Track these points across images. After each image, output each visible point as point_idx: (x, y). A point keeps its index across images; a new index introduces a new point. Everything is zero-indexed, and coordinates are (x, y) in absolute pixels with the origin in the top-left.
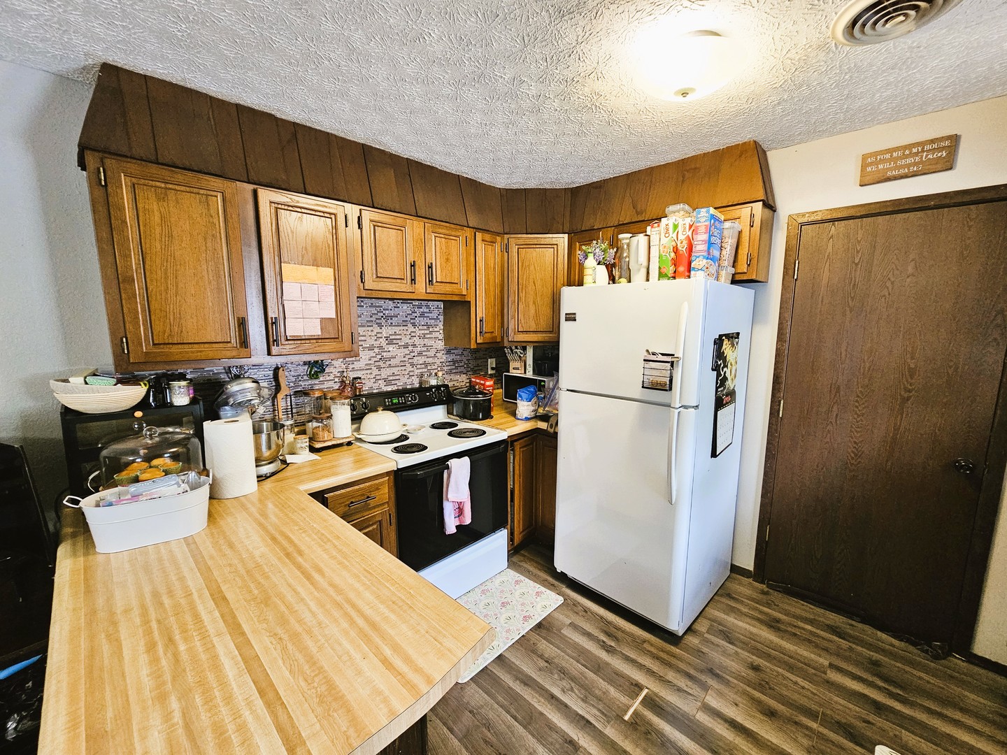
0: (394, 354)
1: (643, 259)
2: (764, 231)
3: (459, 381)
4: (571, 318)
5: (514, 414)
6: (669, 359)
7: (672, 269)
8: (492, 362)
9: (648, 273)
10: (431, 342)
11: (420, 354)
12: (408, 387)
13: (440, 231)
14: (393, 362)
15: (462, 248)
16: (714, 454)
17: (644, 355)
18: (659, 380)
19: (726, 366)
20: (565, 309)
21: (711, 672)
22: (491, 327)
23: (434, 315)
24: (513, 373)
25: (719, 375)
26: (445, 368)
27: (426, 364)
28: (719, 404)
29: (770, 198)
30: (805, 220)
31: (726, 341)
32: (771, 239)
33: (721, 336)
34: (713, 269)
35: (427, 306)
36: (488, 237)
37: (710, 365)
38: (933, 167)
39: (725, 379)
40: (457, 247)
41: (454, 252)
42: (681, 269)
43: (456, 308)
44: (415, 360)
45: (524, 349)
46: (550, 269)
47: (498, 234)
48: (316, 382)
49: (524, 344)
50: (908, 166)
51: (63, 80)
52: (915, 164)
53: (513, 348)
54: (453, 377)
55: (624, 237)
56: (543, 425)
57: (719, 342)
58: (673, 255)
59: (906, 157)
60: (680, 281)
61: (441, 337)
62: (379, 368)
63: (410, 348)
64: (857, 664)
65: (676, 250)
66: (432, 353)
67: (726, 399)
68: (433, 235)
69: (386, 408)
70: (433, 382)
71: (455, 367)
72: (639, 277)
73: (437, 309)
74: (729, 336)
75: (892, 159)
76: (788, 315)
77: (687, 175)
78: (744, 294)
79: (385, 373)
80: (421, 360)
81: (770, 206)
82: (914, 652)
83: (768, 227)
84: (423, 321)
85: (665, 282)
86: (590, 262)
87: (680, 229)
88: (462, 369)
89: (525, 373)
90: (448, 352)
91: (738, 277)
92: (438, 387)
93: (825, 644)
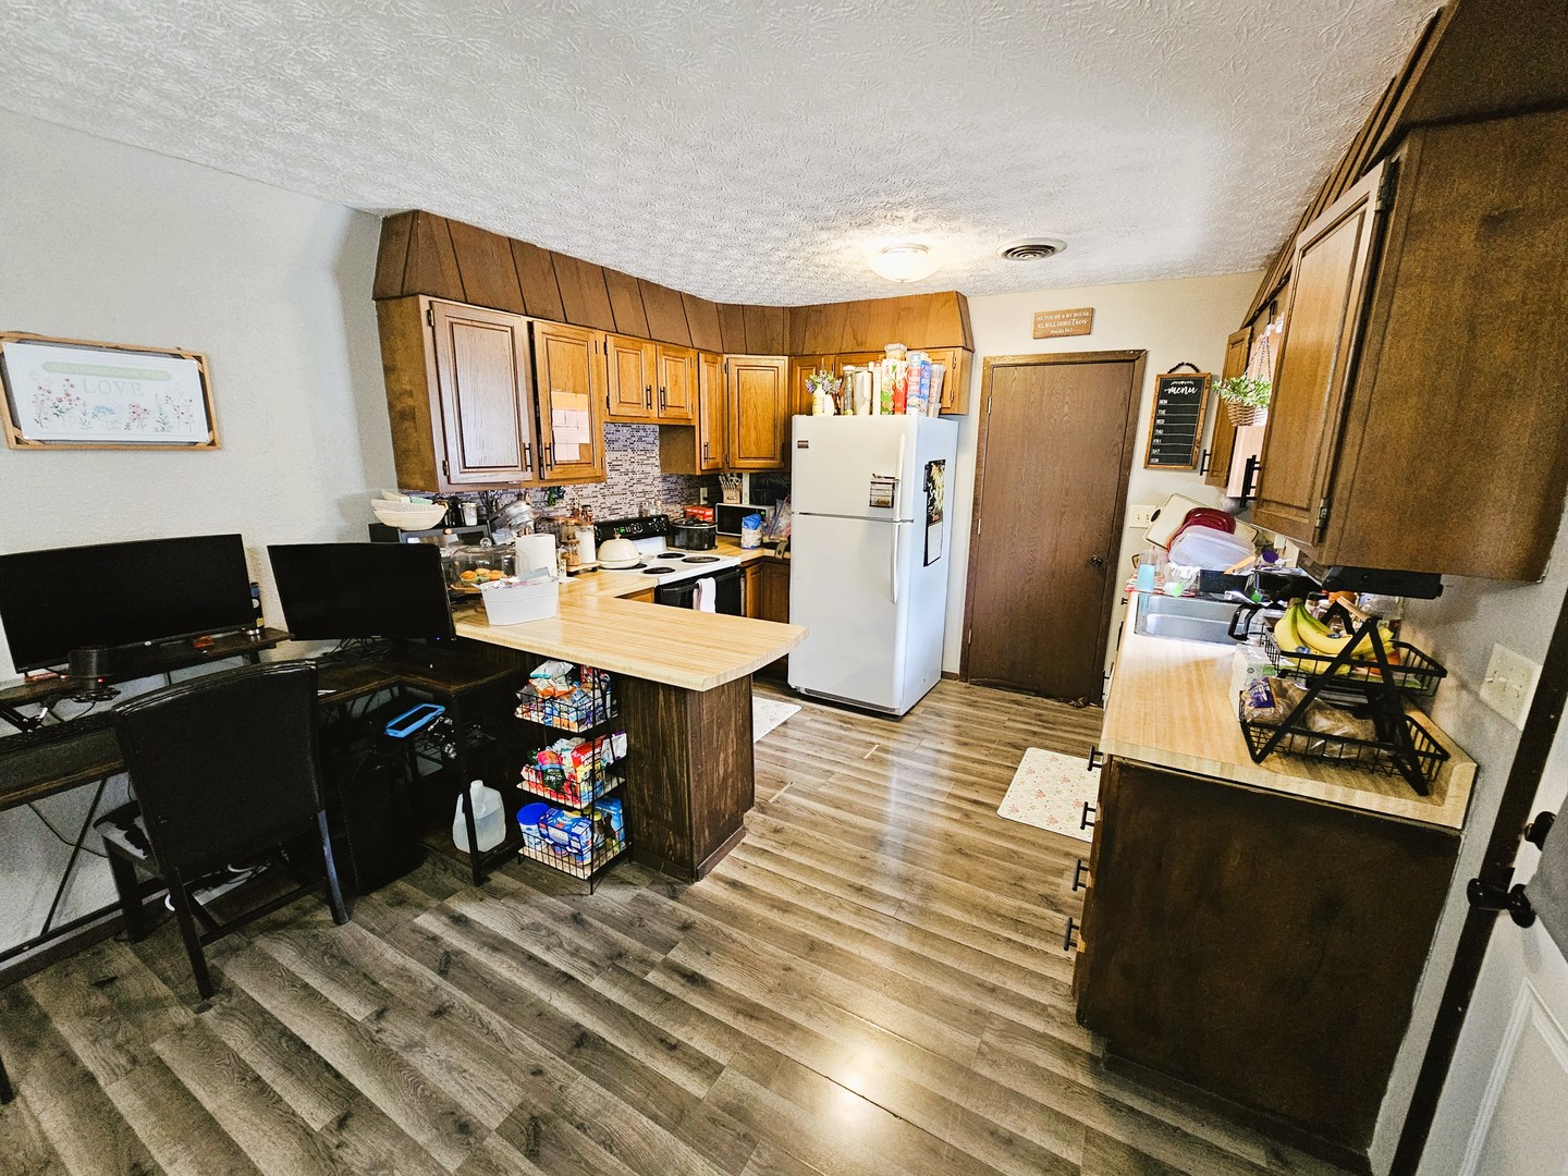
0: (616, 481)
1: (867, 394)
2: (964, 371)
3: (675, 512)
4: (803, 445)
5: (739, 545)
6: (891, 481)
7: (891, 404)
8: (704, 492)
9: (871, 404)
10: (648, 469)
11: (639, 481)
12: (630, 517)
13: (670, 353)
14: (616, 490)
15: (689, 370)
16: (926, 564)
17: (872, 479)
18: (883, 499)
19: (934, 488)
20: (796, 437)
21: (925, 731)
22: (716, 455)
23: (650, 439)
24: (727, 503)
25: (929, 496)
26: (661, 497)
27: (645, 492)
28: (930, 521)
29: (969, 343)
30: (996, 363)
31: (934, 467)
32: (971, 375)
33: (930, 463)
34: (924, 406)
35: (644, 430)
36: (710, 357)
37: (922, 487)
38: (1080, 331)
39: (934, 500)
40: (684, 369)
41: (681, 373)
42: (899, 405)
43: (675, 433)
44: (634, 488)
45: (740, 476)
46: (772, 392)
47: (718, 354)
48: (552, 508)
49: (740, 471)
50: (1064, 328)
51: (359, 214)
52: (1067, 327)
53: (729, 475)
54: (668, 506)
55: (849, 369)
56: (770, 553)
57: (929, 468)
58: (892, 392)
59: (1062, 320)
60: (898, 416)
61: (657, 463)
62: (604, 496)
63: (630, 475)
64: (1027, 717)
65: (895, 388)
66: (649, 481)
67: (935, 517)
68: (664, 357)
69: (624, 536)
70: (653, 512)
71: (670, 496)
72: (863, 409)
73: (652, 436)
74: (937, 463)
75: (1054, 320)
76: (984, 445)
77: (903, 313)
78: (949, 426)
79: (610, 501)
80: (640, 488)
81: (969, 348)
82: (1067, 707)
83: (967, 366)
84: (641, 446)
85: (885, 414)
86: (819, 393)
87: (898, 370)
88: (676, 499)
89: (741, 502)
90: (664, 479)
91: (943, 411)
92: (658, 518)
93: (1008, 710)
